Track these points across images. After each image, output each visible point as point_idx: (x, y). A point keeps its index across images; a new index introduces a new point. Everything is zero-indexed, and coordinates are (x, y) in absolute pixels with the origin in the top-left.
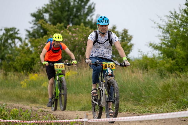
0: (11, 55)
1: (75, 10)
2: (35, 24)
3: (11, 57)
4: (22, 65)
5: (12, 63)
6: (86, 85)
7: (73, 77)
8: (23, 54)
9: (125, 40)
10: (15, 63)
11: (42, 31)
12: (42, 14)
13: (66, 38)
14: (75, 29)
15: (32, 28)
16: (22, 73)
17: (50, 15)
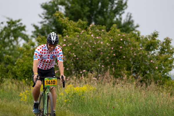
0: (11, 56)
1: (100, 4)
2: (46, 18)
3: (10, 58)
4: (24, 70)
5: (12, 67)
6: (106, 105)
7: (91, 93)
8: (26, 56)
9: (165, 51)
10: (15, 67)
11: (54, 28)
12: (56, 6)
13: (86, 41)
14: (100, 30)
15: (41, 23)
16: (23, 81)
17: (67, 8)
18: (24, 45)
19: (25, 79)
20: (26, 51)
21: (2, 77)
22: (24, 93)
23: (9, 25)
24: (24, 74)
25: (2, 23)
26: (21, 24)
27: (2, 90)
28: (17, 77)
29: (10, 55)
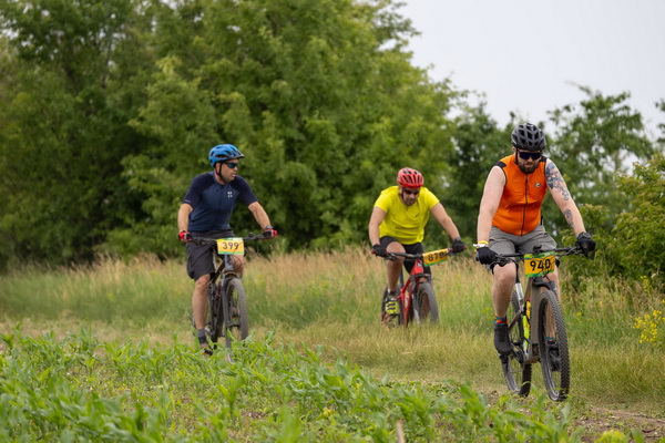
3: (597, 212)
5: (604, 240)
16: (645, 282)
18: (638, 170)
19: (650, 274)
20: (645, 187)
21: (577, 275)
22: (647, 316)
23: (590, 111)
24: (645, 257)
25: (567, 108)
26: (627, 108)
27: (580, 314)
28: (622, 269)
29: (596, 203)
